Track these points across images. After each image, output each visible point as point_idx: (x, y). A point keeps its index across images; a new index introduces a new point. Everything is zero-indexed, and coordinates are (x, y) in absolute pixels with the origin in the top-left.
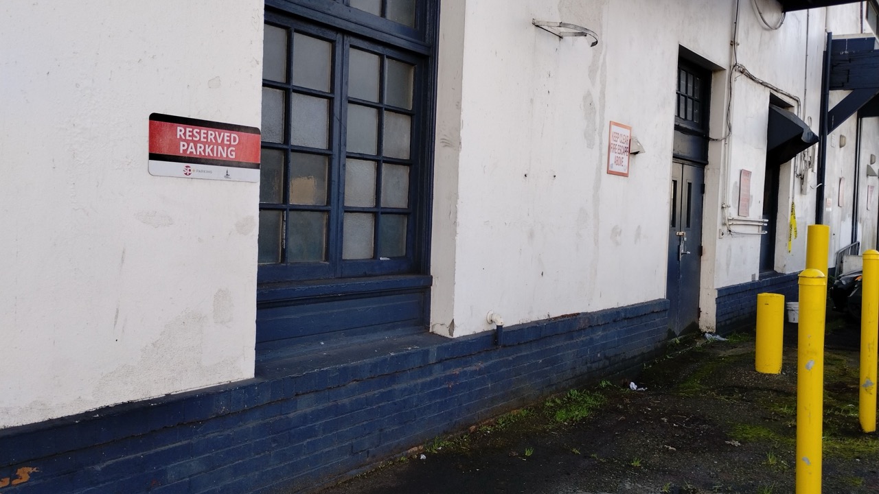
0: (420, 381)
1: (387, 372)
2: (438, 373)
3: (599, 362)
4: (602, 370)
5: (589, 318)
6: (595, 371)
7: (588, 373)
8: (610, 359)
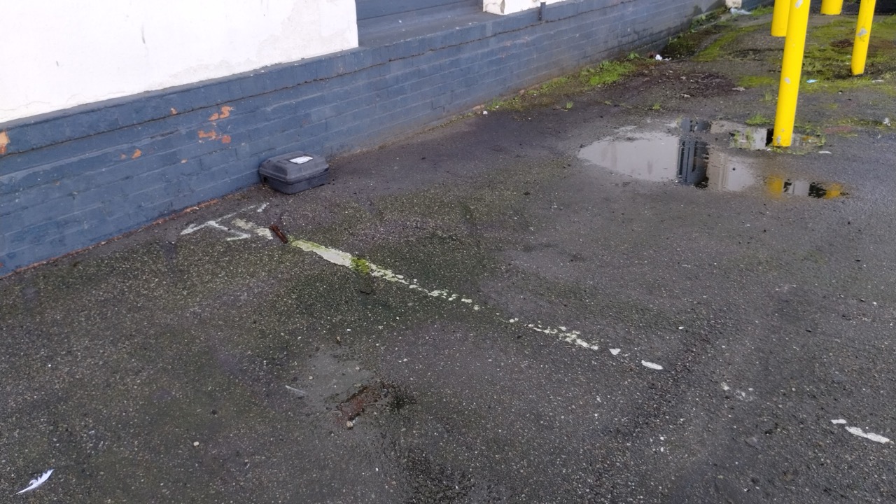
0: (480, 51)
1: (454, 43)
2: (493, 44)
3: (629, 36)
4: (631, 43)
6: (625, 44)
7: (619, 46)
8: (639, 33)
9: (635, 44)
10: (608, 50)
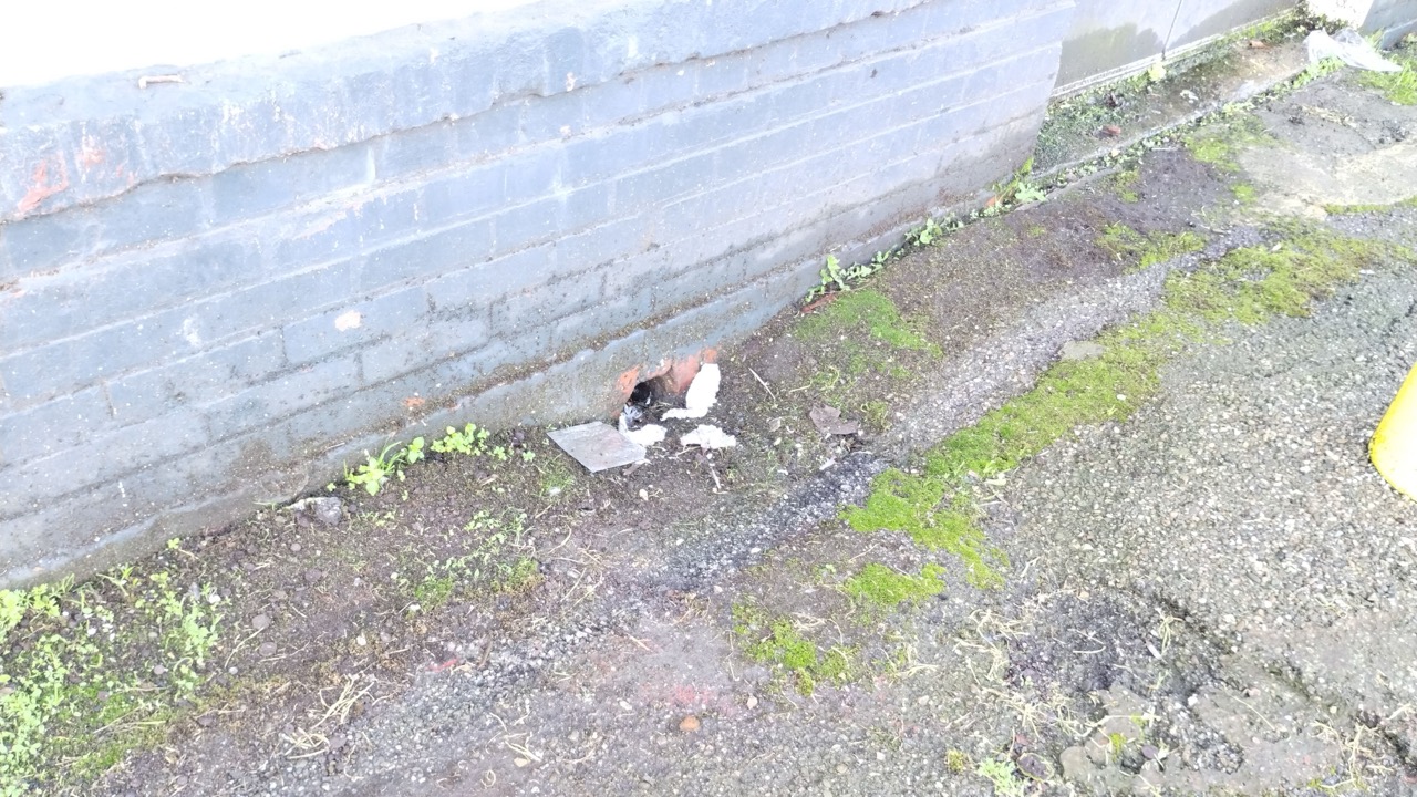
3: (365, 353)
4: (411, 379)
5: (122, 126)
6: (313, 407)
7: (223, 440)
8: (496, 308)
9: (464, 367)
10: (35, 504)
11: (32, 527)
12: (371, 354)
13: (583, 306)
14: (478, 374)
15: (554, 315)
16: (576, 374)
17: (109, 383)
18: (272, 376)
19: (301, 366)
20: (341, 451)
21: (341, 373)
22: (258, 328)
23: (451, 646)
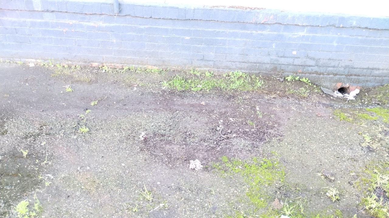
3: (295, 59)
4: (301, 67)
5: (276, 15)
6: (285, 65)
7: (272, 64)
8: (318, 60)
9: (310, 69)
10: (248, 62)
11: (246, 65)
12: (296, 60)
13: (334, 67)
14: (311, 71)
15: (328, 66)
16: (329, 78)
17: (262, 49)
18: (281, 57)
19: (285, 57)
20: (287, 73)
21: (290, 61)
22: (282, 49)
23: (290, 98)
